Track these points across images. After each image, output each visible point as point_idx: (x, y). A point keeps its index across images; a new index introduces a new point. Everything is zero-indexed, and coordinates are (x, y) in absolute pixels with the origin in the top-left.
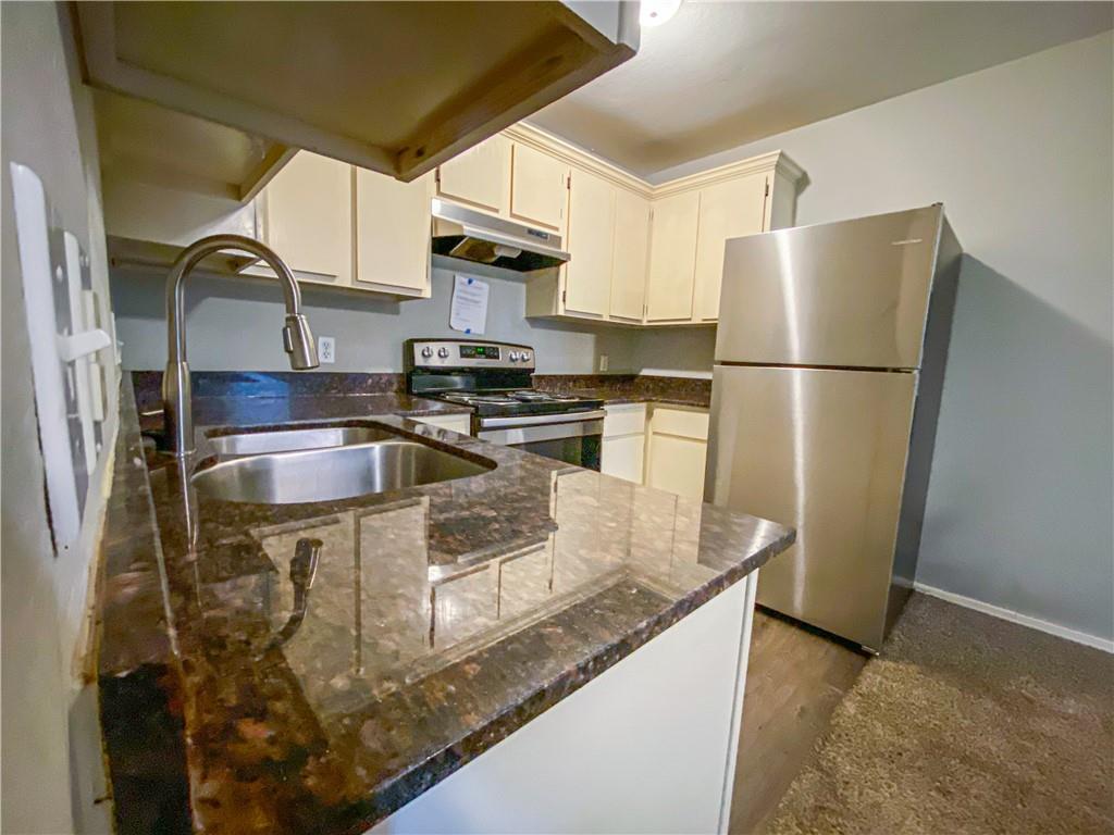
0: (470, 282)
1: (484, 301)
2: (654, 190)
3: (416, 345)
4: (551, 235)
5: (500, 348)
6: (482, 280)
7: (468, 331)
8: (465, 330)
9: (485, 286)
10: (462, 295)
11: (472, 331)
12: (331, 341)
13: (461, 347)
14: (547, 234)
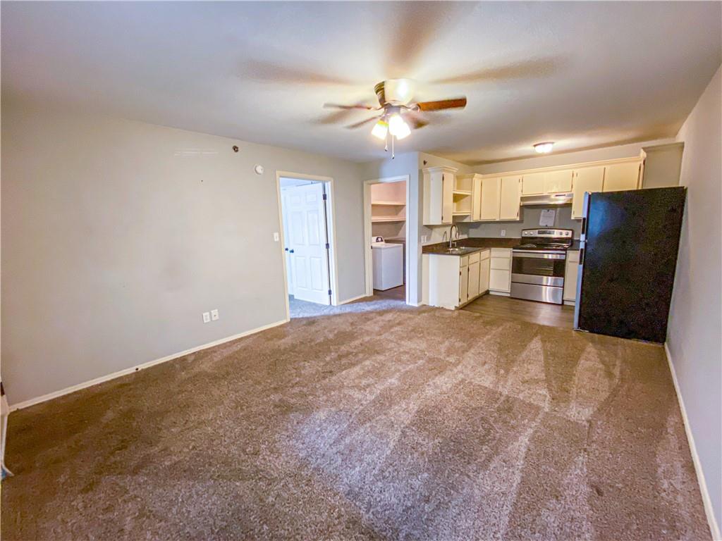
0: (548, 211)
1: (554, 216)
3: (523, 231)
5: (555, 230)
6: (553, 210)
8: (543, 225)
10: (544, 215)
11: (546, 225)
12: (505, 231)
13: (539, 231)
14: (565, 195)
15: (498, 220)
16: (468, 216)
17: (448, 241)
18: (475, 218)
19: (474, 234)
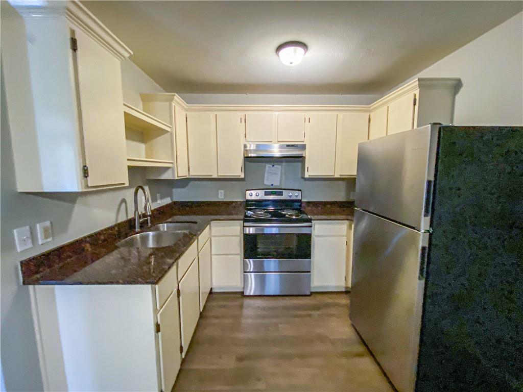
0: (273, 166)
1: (279, 173)
2: (370, 107)
3: (247, 192)
4: (299, 145)
5: (283, 191)
6: (278, 165)
7: (272, 185)
8: (271, 184)
9: (280, 167)
10: (269, 171)
11: (274, 185)
12: (222, 191)
13: (265, 192)
14: (297, 145)
15: (215, 176)
16: (168, 168)
17: (131, 216)
18: (182, 173)
19: (181, 195)
